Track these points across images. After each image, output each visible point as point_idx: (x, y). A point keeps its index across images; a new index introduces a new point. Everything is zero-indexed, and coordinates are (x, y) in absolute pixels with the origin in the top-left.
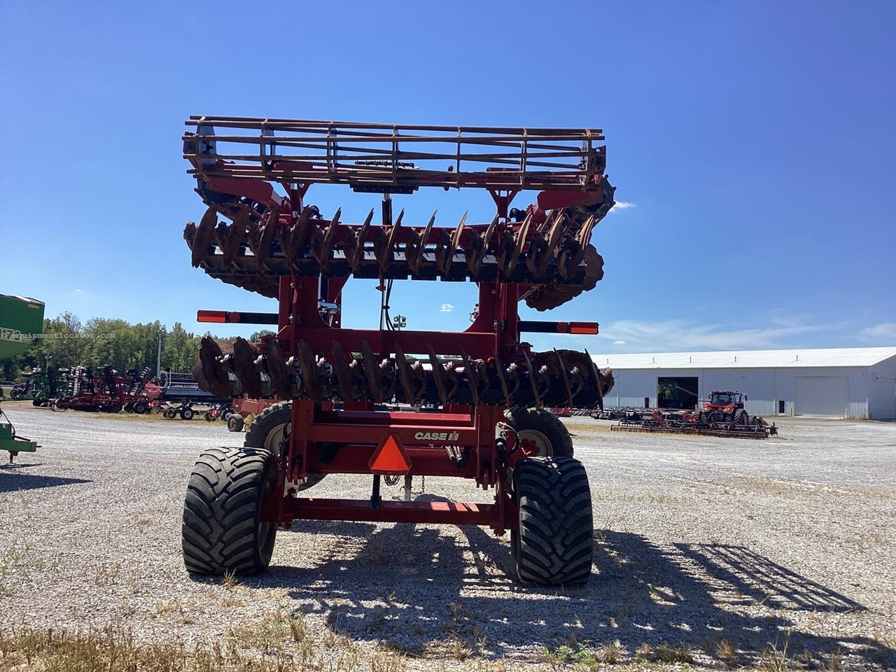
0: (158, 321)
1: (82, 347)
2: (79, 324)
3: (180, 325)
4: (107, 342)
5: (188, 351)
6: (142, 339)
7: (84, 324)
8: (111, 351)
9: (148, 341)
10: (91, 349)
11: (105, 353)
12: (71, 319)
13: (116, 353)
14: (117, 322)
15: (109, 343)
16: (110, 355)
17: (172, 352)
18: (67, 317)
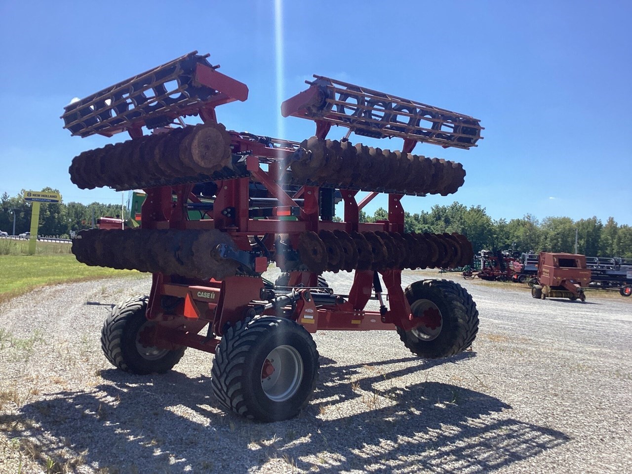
0: (595, 217)
1: (539, 237)
2: (538, 221)
3: (612, 219)
4: (556, 233)
5: (620, 239)
6: (584, 230)
7: (540, 221)
8: (559, 240)
9: (588, 232)
10: (546, 238)
11: (555, 241)
12: (531, 218)
13: (563, 241)
14: (564, 218)
15: (558, 234)
16: (559, 242)
17: (607, 240)
18: (529, 217)
